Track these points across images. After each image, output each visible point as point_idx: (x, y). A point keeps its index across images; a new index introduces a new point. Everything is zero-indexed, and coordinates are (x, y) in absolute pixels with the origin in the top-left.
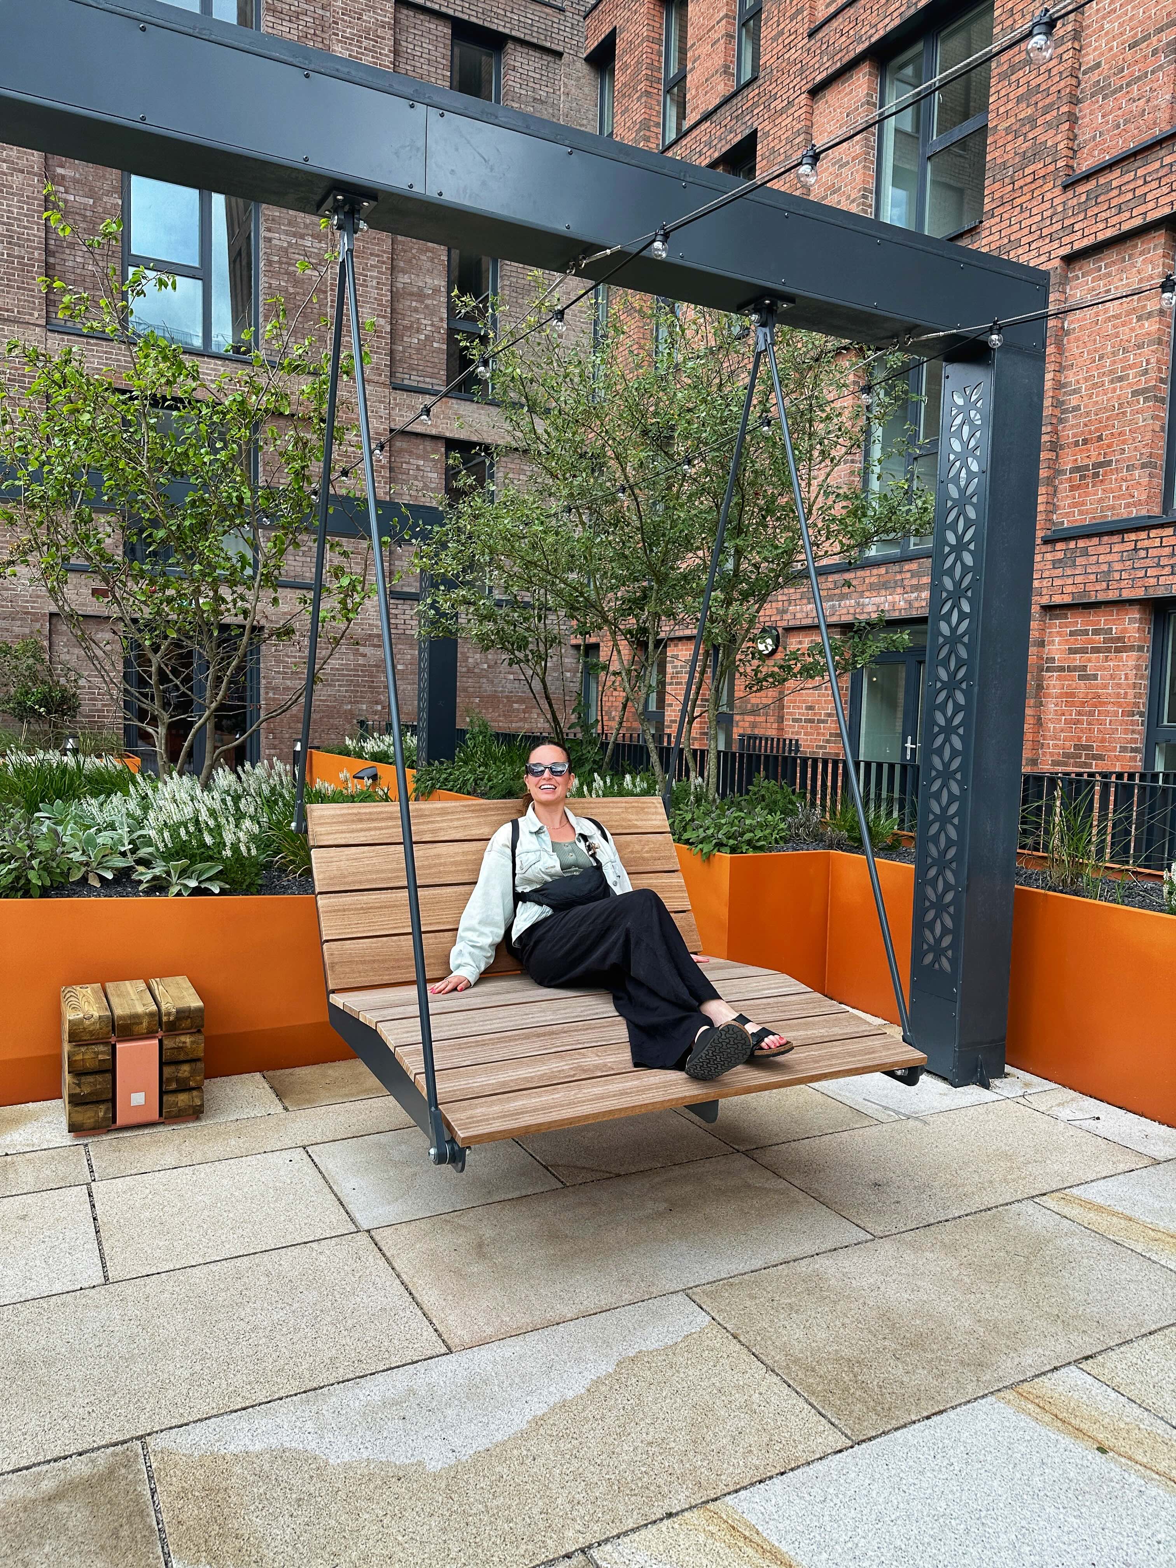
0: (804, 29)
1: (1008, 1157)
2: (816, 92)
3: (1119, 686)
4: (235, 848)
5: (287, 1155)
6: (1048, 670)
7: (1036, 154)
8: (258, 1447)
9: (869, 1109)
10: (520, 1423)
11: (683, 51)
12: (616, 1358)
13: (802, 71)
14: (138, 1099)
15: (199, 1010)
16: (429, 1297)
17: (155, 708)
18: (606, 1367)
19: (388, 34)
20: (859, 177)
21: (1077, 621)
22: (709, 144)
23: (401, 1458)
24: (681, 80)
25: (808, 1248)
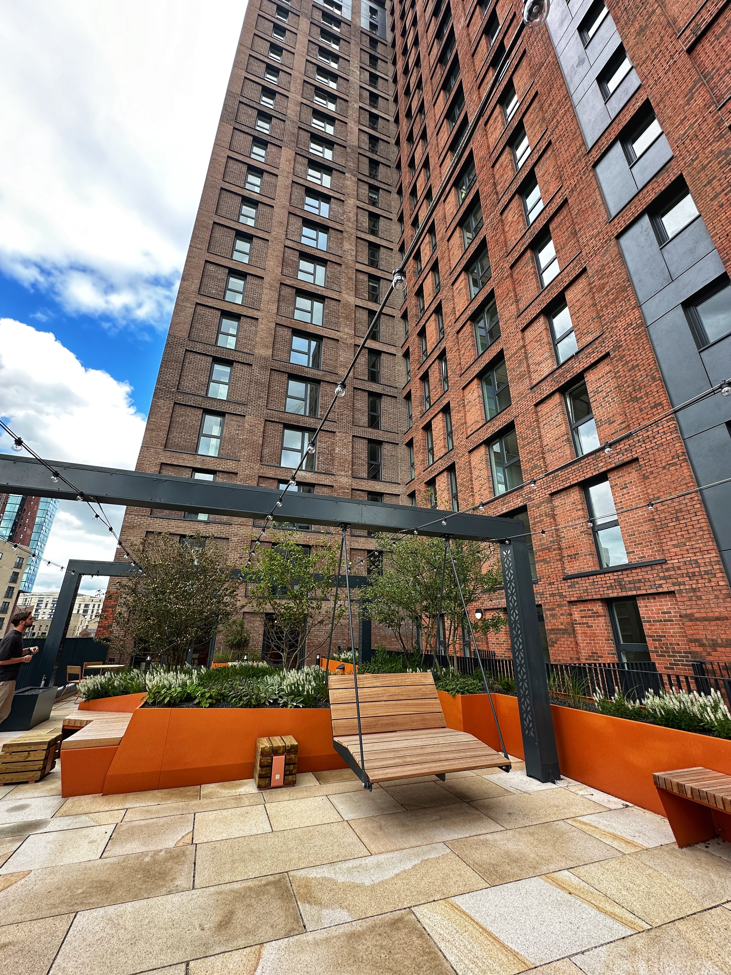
0: (465, 437)
1: (557, 806)
2: (470, 452)
3: (601, 629)
4: (308, 691)
5: (322, 798)
6: (576, 624)
7: (535, 467)
8: (318, 876)
9: (511, 790)
10: (392, 875)
11: (432, 441)
12: (421, 859)
13: (466, 447)
14: (278, 777)
15: (297, 745)
16: (365, 840)
17: (283, 647)
18: (417, 862)
19: (351, 444)
20: (486, 473)
21: (582, 607)
22: (442, 465)
23: (358, 881)
24: (432, 449)
25: (484, 831)
